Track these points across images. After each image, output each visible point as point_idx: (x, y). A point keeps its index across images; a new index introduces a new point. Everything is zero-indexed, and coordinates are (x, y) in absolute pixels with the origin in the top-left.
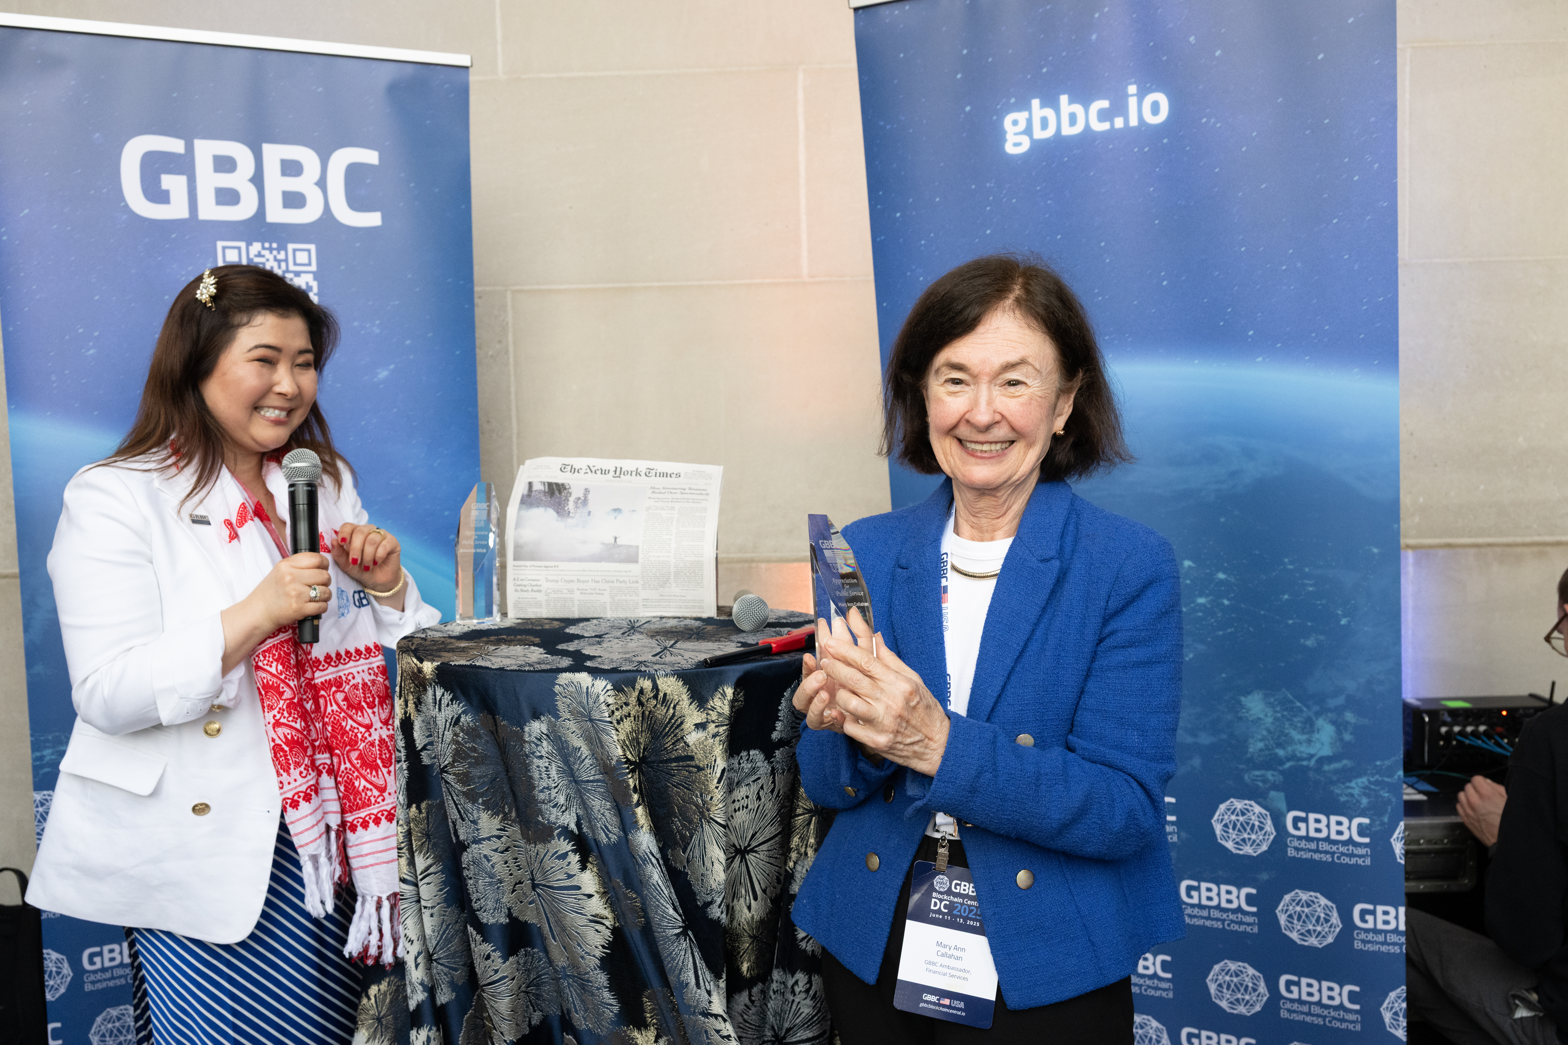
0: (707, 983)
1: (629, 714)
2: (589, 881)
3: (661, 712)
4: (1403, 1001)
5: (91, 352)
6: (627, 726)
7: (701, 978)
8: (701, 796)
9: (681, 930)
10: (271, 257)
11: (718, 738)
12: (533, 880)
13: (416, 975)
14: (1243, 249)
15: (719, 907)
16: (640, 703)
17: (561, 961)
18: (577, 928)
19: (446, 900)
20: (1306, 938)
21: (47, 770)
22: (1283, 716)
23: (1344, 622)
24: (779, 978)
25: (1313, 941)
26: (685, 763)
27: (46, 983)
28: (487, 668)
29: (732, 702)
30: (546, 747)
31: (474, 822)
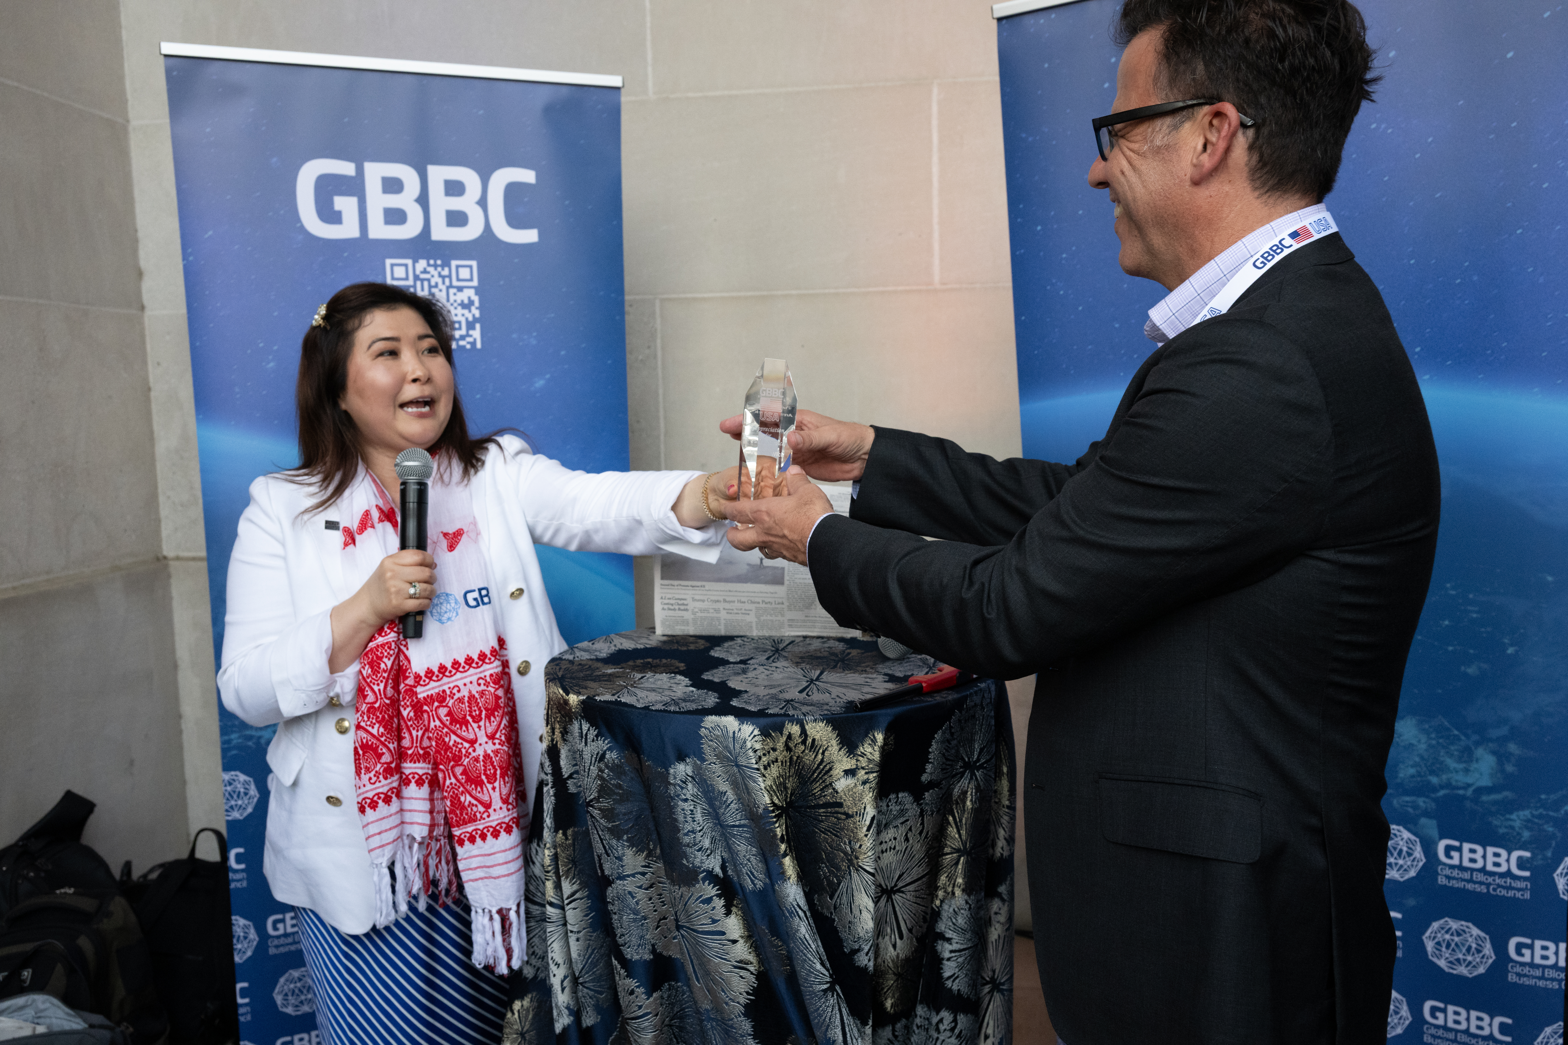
0: (854, 1041)
1: (777, 759)
2: (733, 926)
3: (809, 757)
4: (1560, 1037)
5: (271, 365)
6: (774, 770)
7: (848, 1035)
8: (850, 843)
9: (828, 985)
10: (436, 273)
11: (868, 785)
12: (677, 920)
13: (562, 998)
14: (1412, 262)
15: (867, 955)
16: (788, 748)
17: (706, 1005)
18: (721, 974)
19: (591, 925)
20: (1454, 967)
21: (234, 752)
22: (1438, 743)
23: (1510, 651)
24: (923, 1014)
25: (1463, 970)
26: (833, 810)
27: (235, 947)
28: (632, 706)
29: (883, 750)
30: (691, 789)
31: (619, 859)
